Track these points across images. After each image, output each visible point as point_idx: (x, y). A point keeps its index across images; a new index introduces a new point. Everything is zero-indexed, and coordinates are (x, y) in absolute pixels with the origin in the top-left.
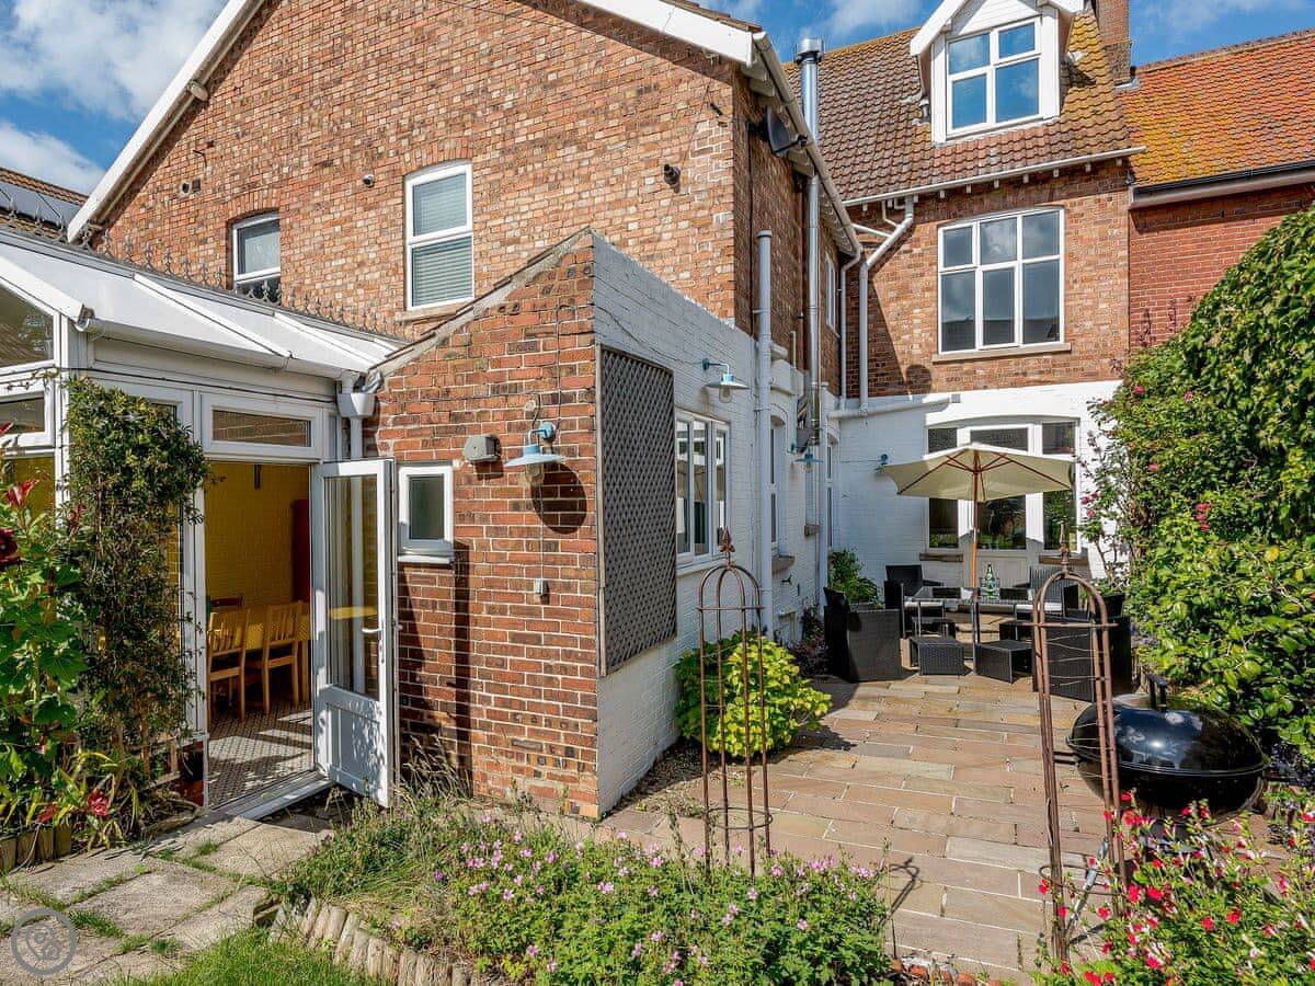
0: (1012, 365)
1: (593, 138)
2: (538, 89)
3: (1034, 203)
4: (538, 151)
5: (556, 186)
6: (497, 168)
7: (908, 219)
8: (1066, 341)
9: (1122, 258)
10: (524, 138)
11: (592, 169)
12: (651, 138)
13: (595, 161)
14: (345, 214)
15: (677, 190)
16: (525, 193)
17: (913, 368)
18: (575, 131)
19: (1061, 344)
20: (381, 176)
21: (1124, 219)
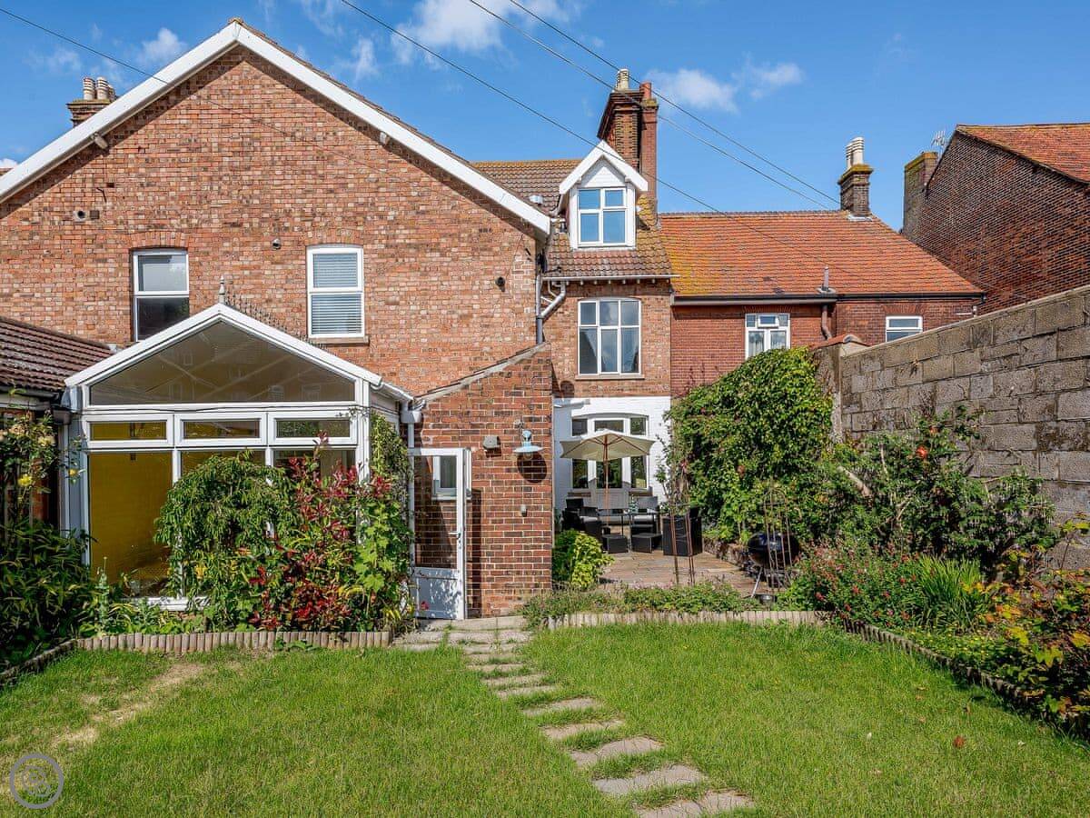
0: (617, 385)
1: (450, 251)
2: (413, 213)
3: (627, 295)
4: (412, 251)
5: (425, 274)
6: (382, 255)
7: (563, 294)
8: (642, 373)
9: (667, 332)
10: (402, 241)
11: (450, 269)
12: (487, 258)
13: (452, 264)
14: (255, 263)
15: (503, 291)
16: (404, 275)
17: (565, 382)
18: (439, 244)
19: (639, 375)
20: (287, 244)
21: (669, 310)
